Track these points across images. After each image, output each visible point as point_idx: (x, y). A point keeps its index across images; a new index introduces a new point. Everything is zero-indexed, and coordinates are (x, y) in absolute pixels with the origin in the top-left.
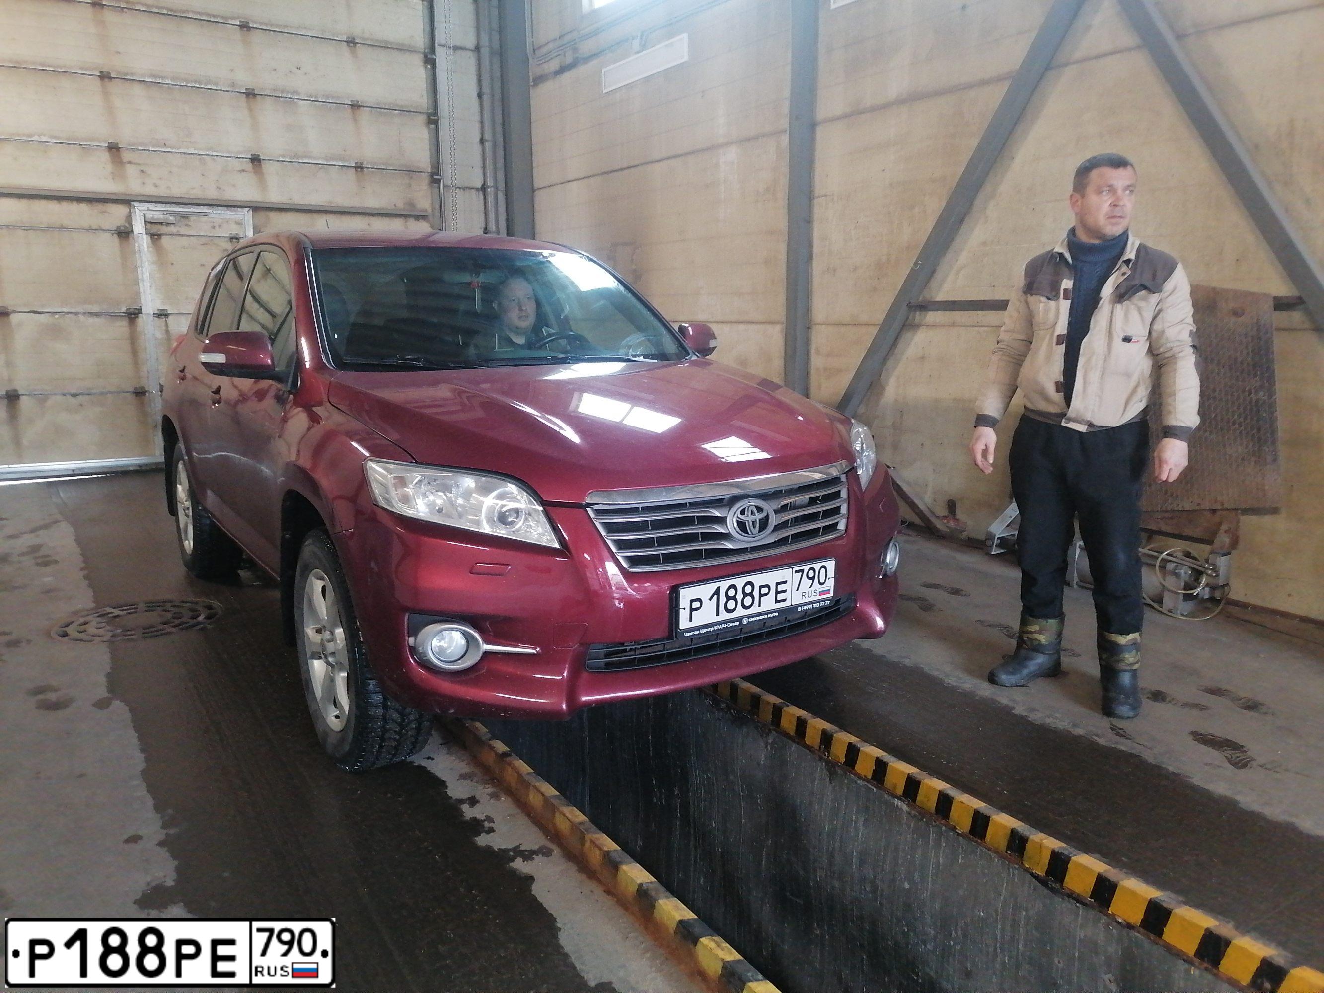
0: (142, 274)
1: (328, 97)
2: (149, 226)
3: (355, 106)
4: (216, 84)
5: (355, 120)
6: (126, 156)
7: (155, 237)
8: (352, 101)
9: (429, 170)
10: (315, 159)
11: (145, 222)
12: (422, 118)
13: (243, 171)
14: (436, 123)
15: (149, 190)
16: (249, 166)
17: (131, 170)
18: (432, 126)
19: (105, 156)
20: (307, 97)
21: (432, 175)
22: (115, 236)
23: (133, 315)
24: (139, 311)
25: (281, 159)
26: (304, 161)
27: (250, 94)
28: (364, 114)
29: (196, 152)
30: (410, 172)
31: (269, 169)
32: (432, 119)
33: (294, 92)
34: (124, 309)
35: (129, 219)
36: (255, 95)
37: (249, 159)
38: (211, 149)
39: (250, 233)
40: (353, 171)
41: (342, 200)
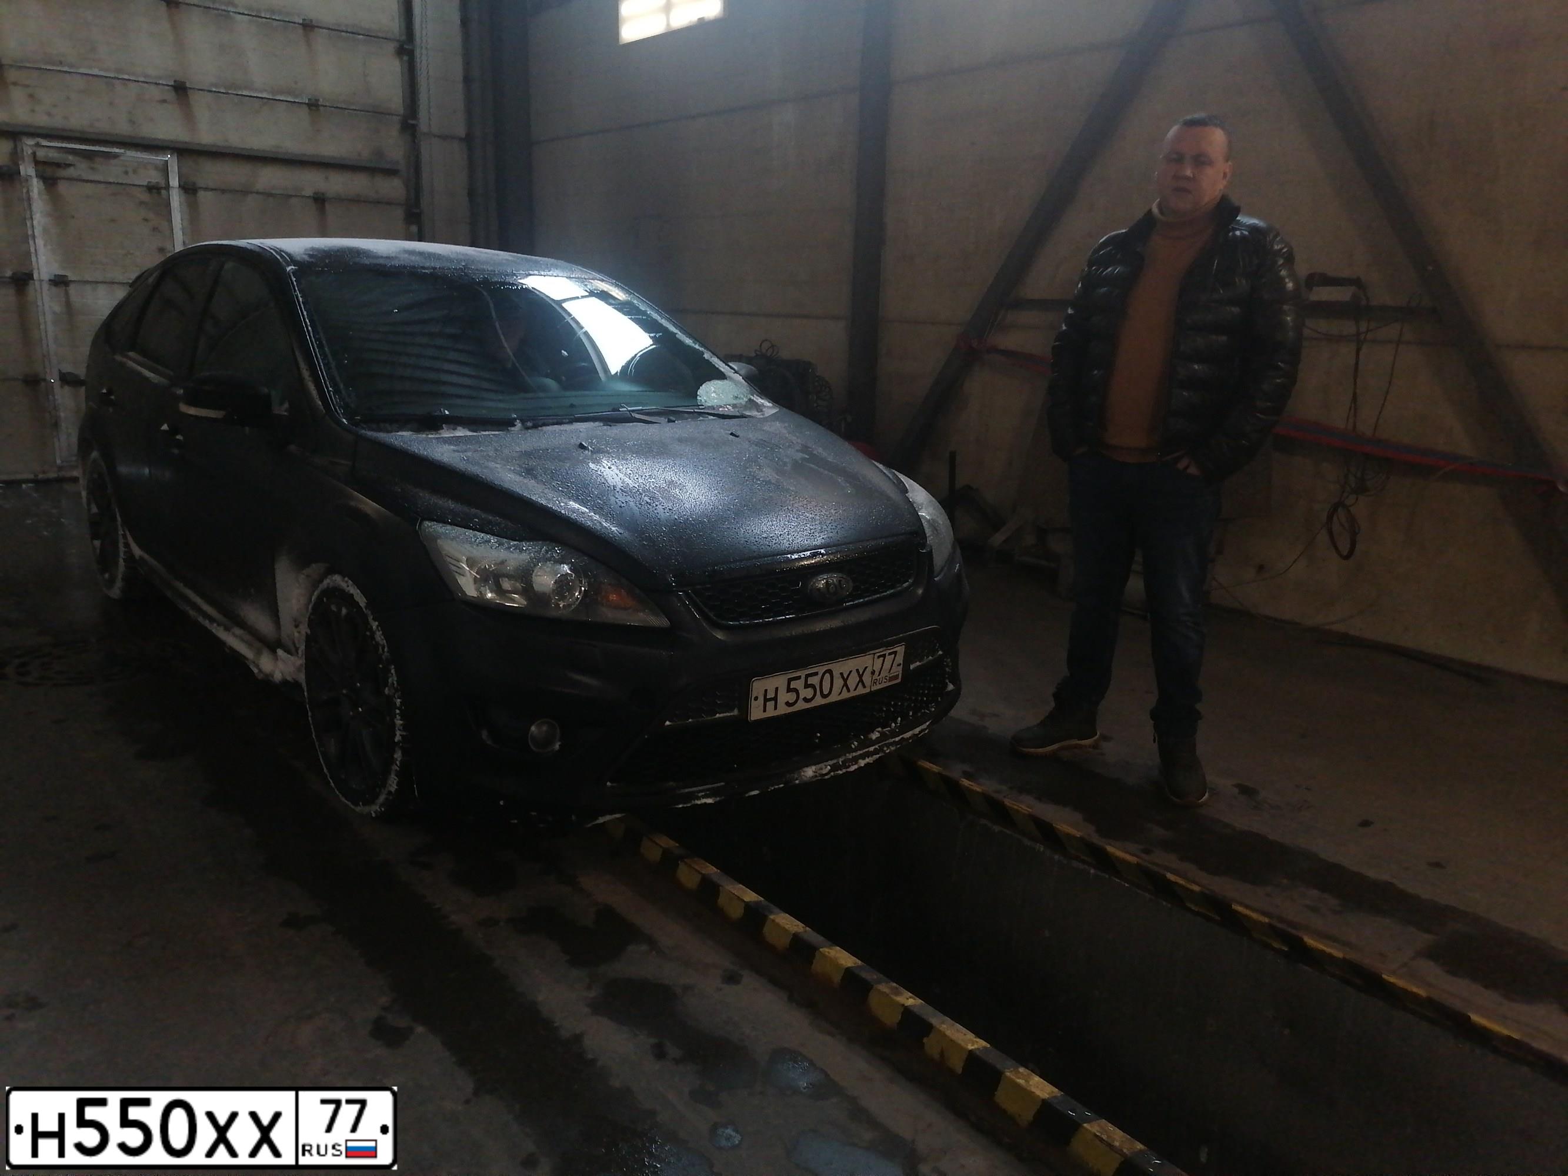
0: (33, 229)
1: (272, 12)
2: (41, 167)
3: (308, 26)
5: (309, 44)
6: (11, 76)
7: (49, 181)
8: (304, 20)
9: (401, 111)
10: (257, 92)
11: (35, 161)
12: (392, 47)
14: (411, 54)
15: (41, 121)
16: (171, 95)
17: (17, 94)
18: (406, 58)
20: (248, 11)
21: (406, 119)
23: (22, 281)
24: (30, 276)
25: (214, 89)
26: (245, 94)
27: (172, 2)
28: (320, 37)
29: (102, 73)
30: (377, 113)
31: (198, 100)
32: (406, 49)
34: (9, 274)
35: (14, 157)
36: (178, 4)
37: (172, 86)
38: (121, 71)
39: (174, 182)
40: (306, 109)
41: (292, 146)
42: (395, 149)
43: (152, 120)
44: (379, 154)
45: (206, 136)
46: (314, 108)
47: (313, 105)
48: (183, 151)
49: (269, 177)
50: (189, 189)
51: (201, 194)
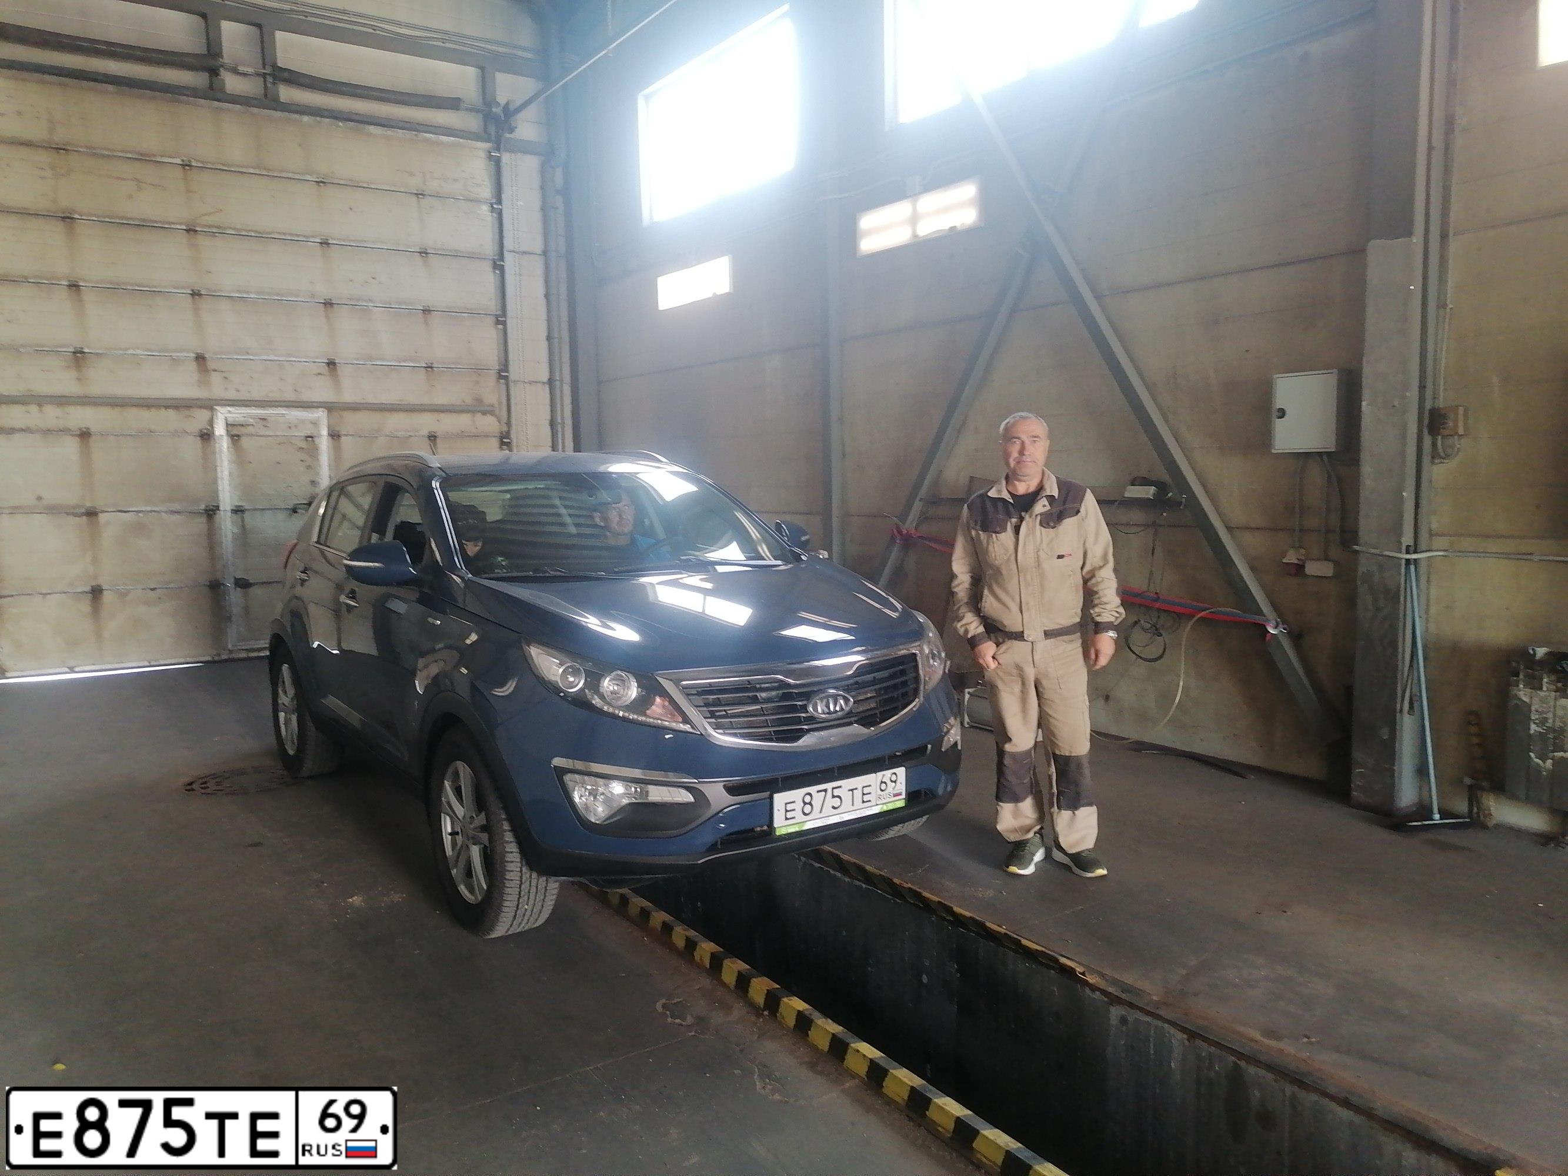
0: (222, 472)
1: (400, 303)
2: (230, 428)
3: (426, 311)
4: (296, 296)
5: (426, 324)
6: (211, 365)
7: (235, 438)
8: (423, 306)
9: (497, 367)
10: (388, 361)
11: (227, 424)
12: (490, 320)
13: (319, 374)
14: (504, 323)
15: (232, 395)
16: (325, 369)
17: (215, 378)
18: (500, 327)
19: (193, 366)
20: (381, 304)
21: (499, 372)
22: (199, 438)
23: (211, 512)
24: (218, 508)
25: (356, 362)
26: (378, 363)
27: (328, 304)
28: (436, 318)
29: (276, 358)
30: (478, 370)
31: (343, 371)
32: (500, 320)
33: (371, 301)
34: (203, 507)
35: (211, 422)
36: (331, 304)
37: (326, 363)
38: (289, 355)
39: (325, 432)
40: (423, 370)
41: (412, 399)
42: (491, 394)
43: (310, 388)
44: (479, 400)
45: (349, 396)
46: (430, 369)
47: (429, 367)
48: (331, 408)
49: (395, 422)
50: (335, 436)
51: (343, 438)
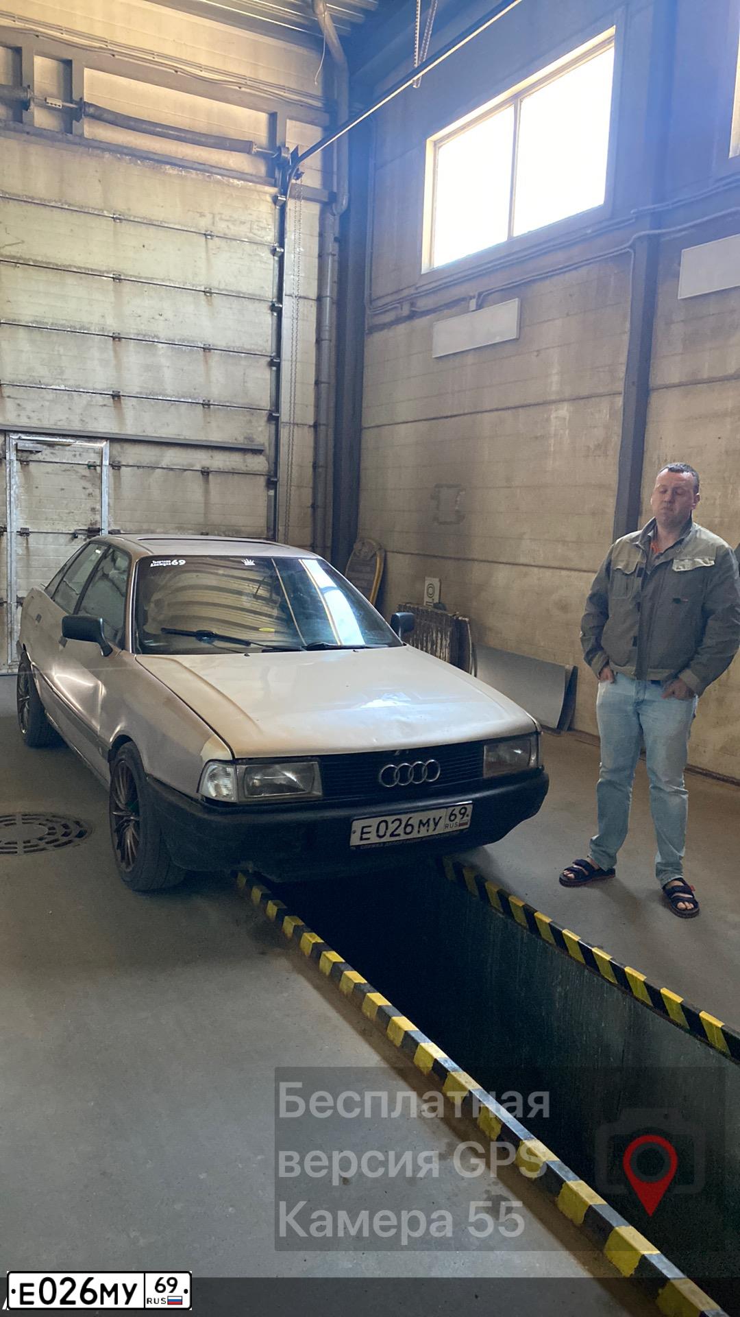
0: (11, 496)
1: (184, 340)
2: (20, 454)
3: (207, 349)
4: (89, 329)
5: (206, 362)
6: (6, 391)
7: (24, 463)
8: (205, 345)
9: (269, 408)
10: (168, 395)
11: (17, 450)
12: (266, 362)
13: (105, 405)
14: (278, 366)
15: (24, 422)
16: (110, 401)
17: (9, 404)
18: (274, 368)
20: (164, 339)
21: (271, 412)
24: (4, 529)
25: (138, 395)
26: (159, 398)
27: (116, 338)
28: (215, 357)
29: (65, 388)
30: (252, 409)
31: (127, 404)
32: (275, 363)
33: (157, 337)
35: (4, 446)
36: (120, 339)
37: (111, 395)
38: (78, 386)
39: (106, 462)
40: (201, 406)
41: (187, 434)
42: (261, 433)
43: (95, 419)
44: (250, 439)
45: (130, 429)
47: (206, 405)
48: (113, 440)
49: (172, 457)
50: (115, 466)
51: (123, 469)
